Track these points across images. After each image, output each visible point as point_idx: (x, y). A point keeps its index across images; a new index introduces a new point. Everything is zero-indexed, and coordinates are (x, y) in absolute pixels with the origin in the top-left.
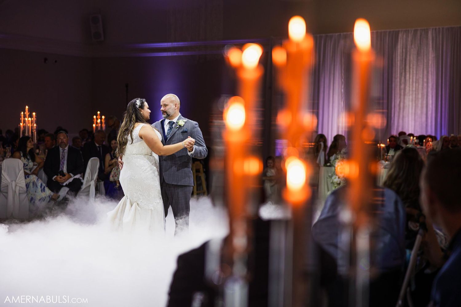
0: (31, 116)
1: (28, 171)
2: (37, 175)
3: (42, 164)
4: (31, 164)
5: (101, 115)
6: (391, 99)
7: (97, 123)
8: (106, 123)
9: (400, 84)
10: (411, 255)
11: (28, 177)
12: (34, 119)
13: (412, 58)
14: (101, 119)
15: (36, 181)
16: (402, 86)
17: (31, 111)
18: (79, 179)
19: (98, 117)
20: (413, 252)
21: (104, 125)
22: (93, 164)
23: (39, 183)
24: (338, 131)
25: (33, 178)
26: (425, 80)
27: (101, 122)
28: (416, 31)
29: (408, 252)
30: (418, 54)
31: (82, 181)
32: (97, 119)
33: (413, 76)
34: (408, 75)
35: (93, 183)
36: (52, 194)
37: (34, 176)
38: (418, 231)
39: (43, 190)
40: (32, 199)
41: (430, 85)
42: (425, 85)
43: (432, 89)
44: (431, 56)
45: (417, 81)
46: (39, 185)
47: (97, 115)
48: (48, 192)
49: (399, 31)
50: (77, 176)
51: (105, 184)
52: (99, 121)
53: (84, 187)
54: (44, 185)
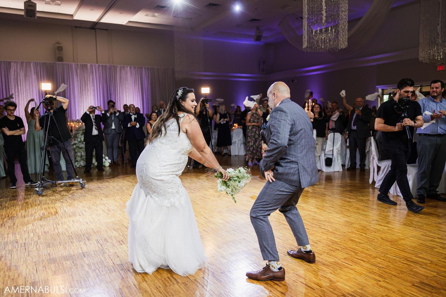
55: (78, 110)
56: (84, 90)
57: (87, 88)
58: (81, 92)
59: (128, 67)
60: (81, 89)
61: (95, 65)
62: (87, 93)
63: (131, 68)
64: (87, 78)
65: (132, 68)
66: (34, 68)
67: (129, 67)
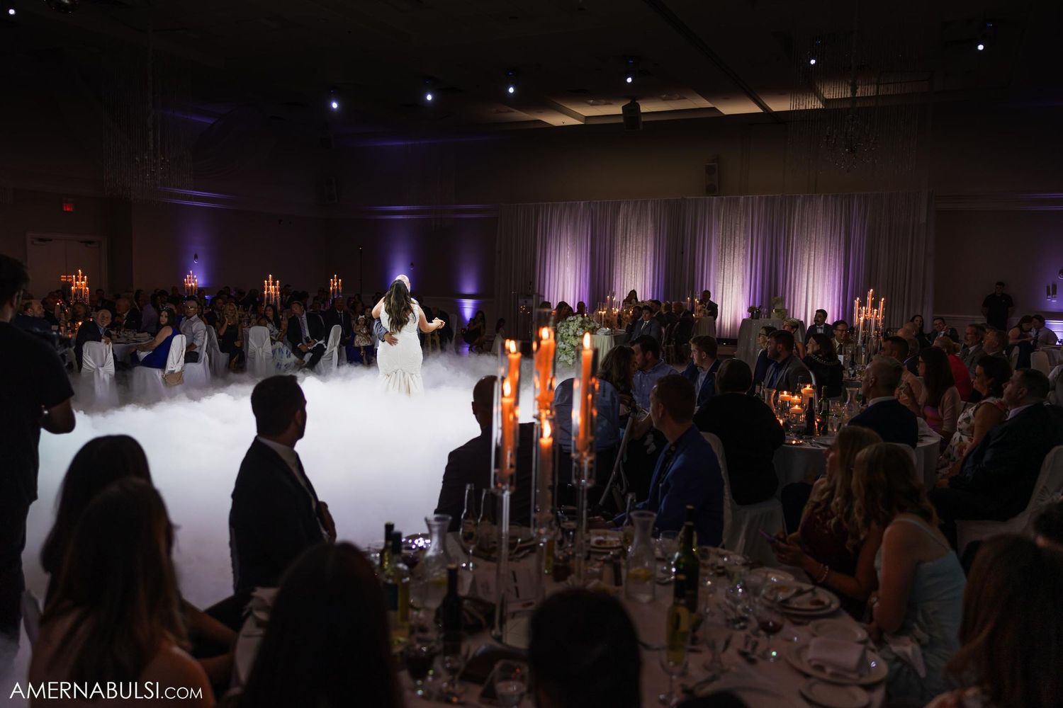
0: (274, 284)
1: (274, 338)
2: (282, 341)
3: (286, 332)
4: (276, 331)
5: (338, 279)
6: (613, 266)
7: (334, 286)
8: (342, 286)
9: (621, 252)
10: (624, 433)
11: (274, 344)
12: (277, 287)
13: (632, 227)
14: (338, 282)
15: (281, 347)
16: (623, 253)
17: (274, 280)
18: (321, 345)
19: (335, 280)
20: (626, 431)
21: (340, 288)
22: (336, 332)
23: (285, 349)
24: (563, 298)
25: (279, 344)
26: (644, 248)
27: (338, 285)
28: (636, 202)
29: (621, 430)
30: (638, 224)
31: (325, 347)
32: (334, 282)
33: (633, 245)
34: (628, 244)
35: (335, 349)
36: (298, 359)
37: (281, 343)
38: (629, 414)
39: (289, 356)
40: (278, 364)
41: (648, 253)
42: (644, 253)
43: (650, 257)
44: (650, 225)
45: (637, 249)
46: (285, 352)
47: (333, 278)
48: (293, 358)
49: (620, 203)
50: (321, 342)
51: (346, 348)
52: (336, 284)
53: (327, 352)
54: (289, 351)
55: (714, 282)
56: (727, 246)
57: (733, 242)
58: (722, 250)
59: (820, 196)
60: (722, 245)
61: (752, 198)
62: (732, 252)
63: (826, 198)
64: (736, 224)
65: (830, 198)
66: (652, 210)
67: (822, 197)
